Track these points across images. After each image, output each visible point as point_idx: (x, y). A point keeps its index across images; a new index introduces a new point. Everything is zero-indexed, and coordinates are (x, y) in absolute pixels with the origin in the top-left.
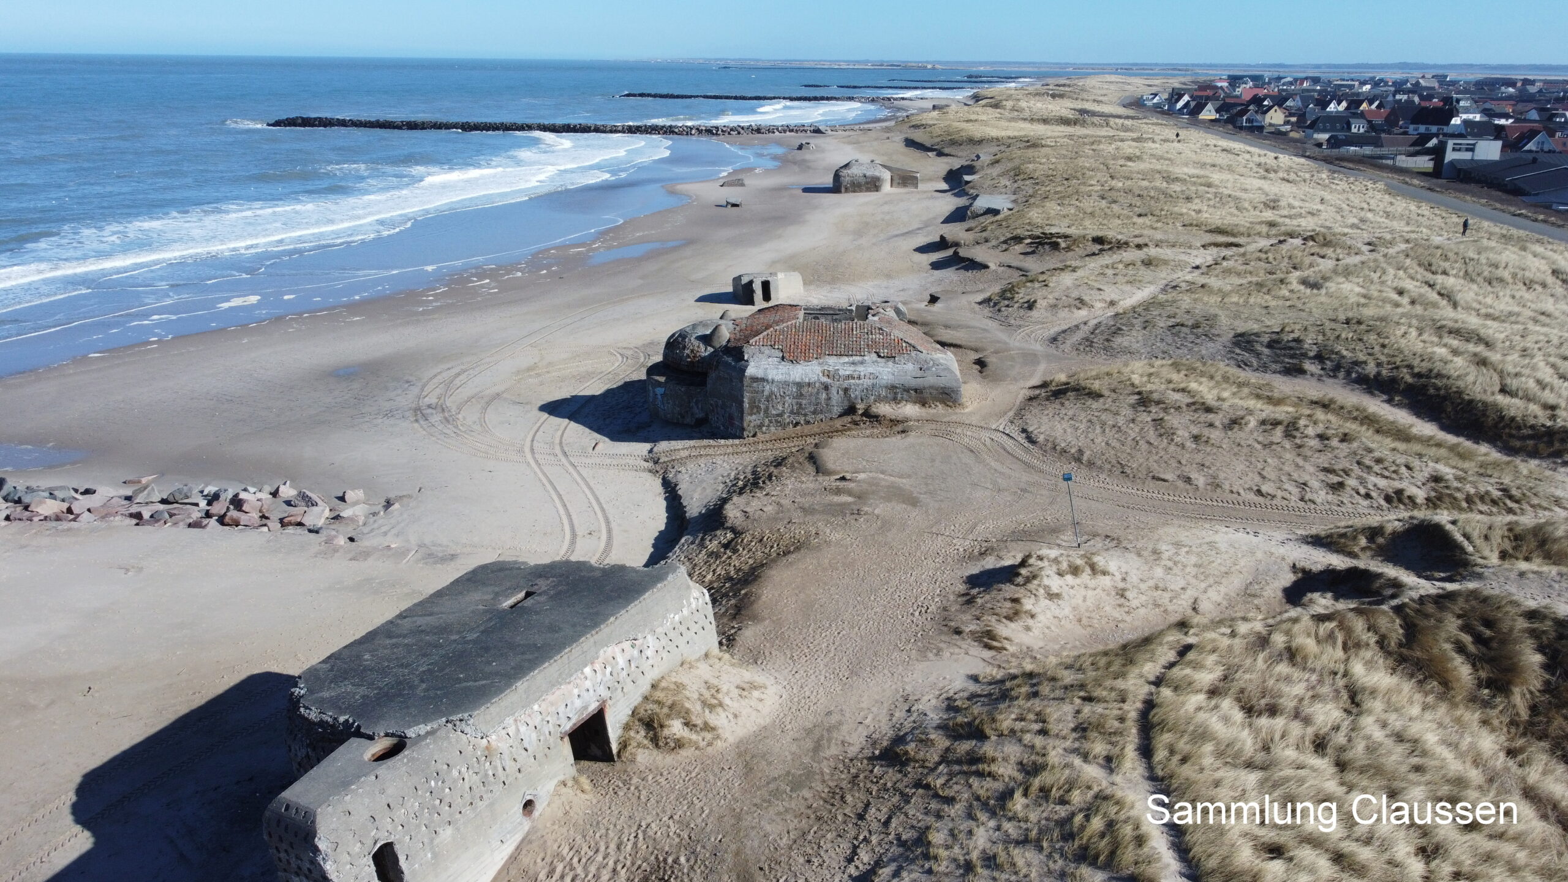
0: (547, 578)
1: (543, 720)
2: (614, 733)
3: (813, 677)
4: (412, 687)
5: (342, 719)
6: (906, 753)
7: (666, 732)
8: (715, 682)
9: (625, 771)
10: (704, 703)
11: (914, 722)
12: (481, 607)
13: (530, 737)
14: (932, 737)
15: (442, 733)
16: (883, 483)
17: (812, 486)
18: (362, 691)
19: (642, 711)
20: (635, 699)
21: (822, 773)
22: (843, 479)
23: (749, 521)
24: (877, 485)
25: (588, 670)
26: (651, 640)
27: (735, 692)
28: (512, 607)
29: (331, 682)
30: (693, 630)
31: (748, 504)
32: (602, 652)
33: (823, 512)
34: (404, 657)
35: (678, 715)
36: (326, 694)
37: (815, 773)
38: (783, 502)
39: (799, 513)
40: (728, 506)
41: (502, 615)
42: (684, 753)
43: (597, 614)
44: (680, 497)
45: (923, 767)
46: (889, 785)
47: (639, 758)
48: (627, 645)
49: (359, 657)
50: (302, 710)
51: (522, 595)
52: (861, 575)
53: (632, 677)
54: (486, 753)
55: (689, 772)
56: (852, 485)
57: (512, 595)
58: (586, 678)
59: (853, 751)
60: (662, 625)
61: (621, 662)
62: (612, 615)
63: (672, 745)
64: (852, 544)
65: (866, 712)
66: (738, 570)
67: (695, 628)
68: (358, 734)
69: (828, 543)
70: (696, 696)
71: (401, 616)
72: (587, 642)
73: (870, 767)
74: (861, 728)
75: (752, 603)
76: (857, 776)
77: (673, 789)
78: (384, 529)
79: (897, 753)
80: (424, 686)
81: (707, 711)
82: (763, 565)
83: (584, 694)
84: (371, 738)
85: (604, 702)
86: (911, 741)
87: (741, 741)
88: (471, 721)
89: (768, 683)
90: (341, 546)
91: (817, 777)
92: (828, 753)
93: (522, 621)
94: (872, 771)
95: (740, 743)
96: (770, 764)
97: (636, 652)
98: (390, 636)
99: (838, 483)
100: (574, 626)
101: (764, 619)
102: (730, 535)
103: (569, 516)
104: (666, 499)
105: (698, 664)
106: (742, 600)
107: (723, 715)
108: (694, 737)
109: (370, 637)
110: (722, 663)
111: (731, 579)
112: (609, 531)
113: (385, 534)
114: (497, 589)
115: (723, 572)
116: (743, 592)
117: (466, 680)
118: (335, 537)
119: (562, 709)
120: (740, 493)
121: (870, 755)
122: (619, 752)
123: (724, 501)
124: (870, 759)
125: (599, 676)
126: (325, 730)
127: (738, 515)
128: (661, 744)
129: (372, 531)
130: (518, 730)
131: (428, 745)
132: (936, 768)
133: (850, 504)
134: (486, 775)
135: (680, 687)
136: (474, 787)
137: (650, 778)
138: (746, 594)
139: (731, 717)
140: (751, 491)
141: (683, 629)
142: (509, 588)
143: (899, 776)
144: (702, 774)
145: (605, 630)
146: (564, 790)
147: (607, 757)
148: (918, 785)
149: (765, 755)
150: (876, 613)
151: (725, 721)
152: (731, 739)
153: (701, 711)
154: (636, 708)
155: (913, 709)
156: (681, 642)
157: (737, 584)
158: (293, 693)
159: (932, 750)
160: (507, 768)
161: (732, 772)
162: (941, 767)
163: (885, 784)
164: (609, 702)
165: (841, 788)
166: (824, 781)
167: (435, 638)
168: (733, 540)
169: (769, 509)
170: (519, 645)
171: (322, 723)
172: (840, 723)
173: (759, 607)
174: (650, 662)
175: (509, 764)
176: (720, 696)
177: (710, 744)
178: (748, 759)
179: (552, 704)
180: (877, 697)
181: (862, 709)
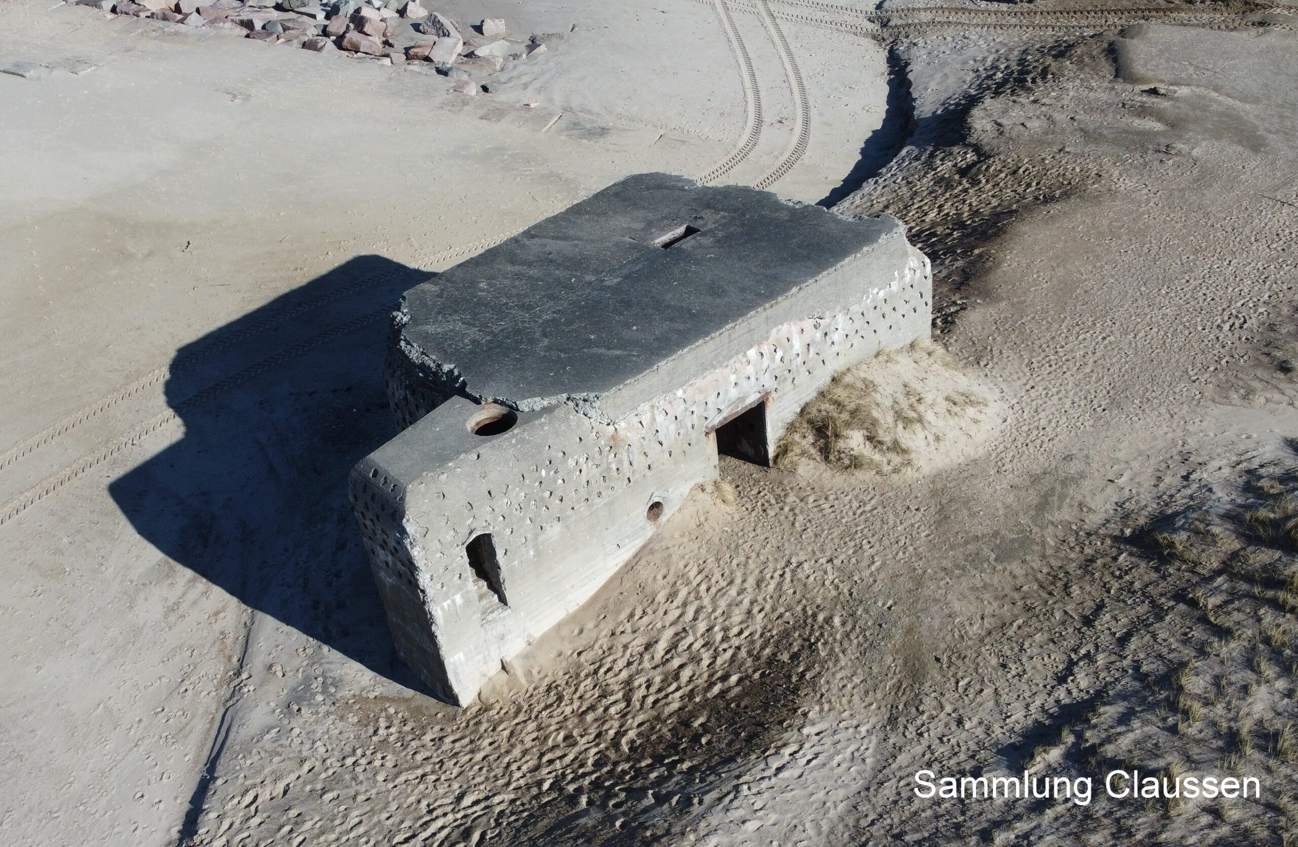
0: (717, 211)
1: (686, 409)
2: (773, 433)
3: (1056, 398)
4: (532, 341)
5: (446, 368)
6: (1171, 545)
7: (841, 444)
8: (916, 385)
9: (781, 483)
10: (899, 415)
11: (1191, 498)
12: (627, 239)
13: (668, 428)
14: (1216, 530)
15: (560, 413)
16: (1214, 107)
17: (1104, 96)
18: (473, 333)
19: (814, 412)
20: (808, 393)
21: (1044, 544)
22: (1154, 92)
23: (1003, 139)
24: (1204, 109)
25: (752, 353)
26: (841, 320)
27: (943, 405)
28: (667, 246)
29: (439, 313)
30: (900, 311)
31: (1005, 112)
32: (774, 331)
33: (1115, 142)
34: (526, 296)
35: (861, 427)
36: (430, 328)
37: (1033, 541)
38: (1057, 116)
39: (1078, 138)
40: (976, 112)
41: (651, 256)
42: (860, 475)
43: (775, 278)
44: (910, 84)
45: (1193, 572)
46: (1137, 585)
47: (801, 470)
48: (808, 324)
49: (473, 284)
50: (403, 343)
51: (681, 230)
52: (1153, 252)
53: (809, 365)
54: (612, 443)
55: (863, 503)
56: (1165, 104)
57: (670, 228)
58: (749, 362)
59: (1093, 520)
60: (860, 302)
61: (797, 345)
62: (796, 284)
63: (847, 462)
64: (1148, 201)
65: (1123, 466)
66: (975, 213)
67: (903, 308)
68: (462, 392)
69: (1112, 193)
70: (888, 402)
71: (529, 234)
72: (756, 318)
73: (1114, 551)
74: (1110, 489)
75: (988, 271)
76: (1091, 560)
77: (838, 522)
78: (525, 79)
79: (1157, 542)
80: (546, 342)
81: (900, 426)
82: (1011, 213)
83: (744, 383)
84: (477, 401)
85: (767, 394)
86: (1182, 528)
87: (939, 474)
88: (597, 404)
89: (990, 397)
90: (472, 98)
91: (1036, 548)
92: (1057, 516)
93: (676, 271)
94: (1115, 559)
95: (937, 476)
96: (973, 515)
97: (819, 335)
98: (513, 260)
99: (1145, 98)
100: (743, 290)
101: (998, 300)
102: (971, 157)
103: (757, 91)
104: (890, 83)
105: (899, 358)
106: (972, 263)
107: (921, 434)
108: (877, 457)
109: (490, 256)
110: (931, 360)
111: (961, 225)
112: (806, 122)
113: (525, 86)
114: (650, 216)
115: (953, 212)
116: (977, 252)
117: (596, 344)
118: (467, 83)
119: (712, 398)
120: (997, 93)
121: (1117, 533)
122: (776, 457)
123: (972, 101)
124: (1115, 539)
125: (766, 361)
126: (426, 376)
127: (988, 127)
128: (831, 457)
129: (510, 79)
130: (653, 419)
131: (542, 425)
132: (1211, 579)
133: (1156, 134)
134: (609, 469)
135: (869, 386)
136: (592, 481)
137: (811, 499)
138: (980, 256)
139: (931, 438)
140: (1013, 92)
141: (887, 309)
142: (666, 218)
143: (1154, 576)
144: (880, 509)
145: (783, 303)
146: (701, 495)
147: (760, 458)
148: (1180, 596)
149: (968, 501)
150: (1164, 316)
151: (923, 443)
152: (926, 470)
153: (892, 425)
154: (807, 404)
155: (1192, 477)
156: (882, 326)
157: (969, 235)
158: (394, 318)
159: (1212, 549)
160: (634, 463)
161: (919, 515)
162: (1220, 580)
163: (1132, 583)
164: (774, 395)
165: (1067, 573)
166: (1044, 556)
167: (567, 274)
168: (974, 164)
169: (1035, 125)
170: (668, 307)
171: (423, 367)
172: (1082, 476)
173: (996, 279)
174: (835, 348)
175: (638, 459)
176: (921, 408)
177: (896, 471)
178: (944, 501)
179: (700, 391)
180: (1142, 447)
181: (1117, 461)
